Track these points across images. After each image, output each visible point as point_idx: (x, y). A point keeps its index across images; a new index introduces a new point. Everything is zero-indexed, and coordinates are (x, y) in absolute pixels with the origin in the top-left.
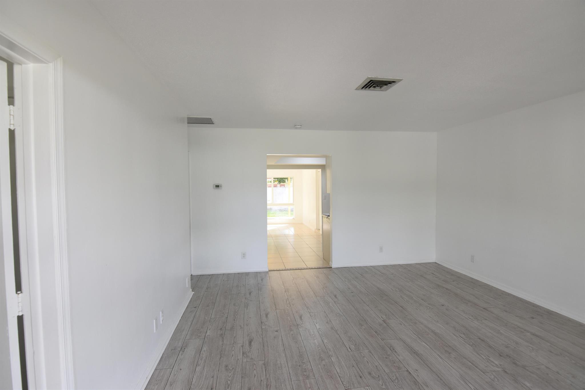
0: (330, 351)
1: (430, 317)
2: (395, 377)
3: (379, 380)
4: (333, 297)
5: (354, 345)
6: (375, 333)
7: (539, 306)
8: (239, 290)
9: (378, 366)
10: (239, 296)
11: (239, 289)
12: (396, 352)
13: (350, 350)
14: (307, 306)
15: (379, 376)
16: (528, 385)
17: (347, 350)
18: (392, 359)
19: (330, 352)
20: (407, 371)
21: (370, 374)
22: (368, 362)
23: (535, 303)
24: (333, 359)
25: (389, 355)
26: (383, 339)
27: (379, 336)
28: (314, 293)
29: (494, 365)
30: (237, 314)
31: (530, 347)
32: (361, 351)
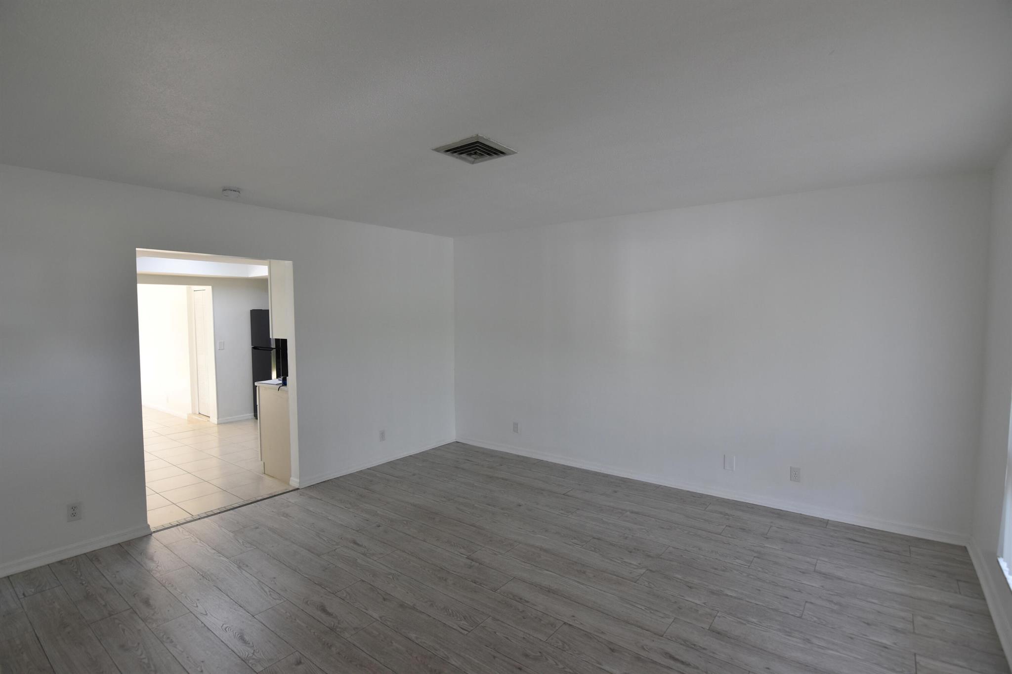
0: (436, 650)
1: (520, 528)
2: (560, 642)
3: (547, 659)
4: (352, 544)
5: (463, 618)
6: (474, 585)
7: (609, 475)
8: (105, 606)
9: (525, 637)
10: (117, 621)
11: (103, 603)
12: (527, 602)
13: (466, 632)
14: (317, 583)
15: (540, 652)
16: (679, 577)
17: (461, 633)
18: (531, 615)
19: (436, 652)
20: (565, 623)
21: (527, 656)
22: (507, 638)
23: (602, 472)
24: (454, 663)
25: (523, 611)
26: (495, 590)
27: (485, 586)
28: (309, 550)
29: (635, 567)
30: (153, 668)
31: (643, 529)
32: (482, 625)
